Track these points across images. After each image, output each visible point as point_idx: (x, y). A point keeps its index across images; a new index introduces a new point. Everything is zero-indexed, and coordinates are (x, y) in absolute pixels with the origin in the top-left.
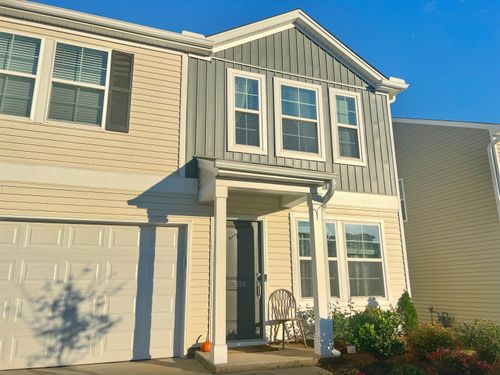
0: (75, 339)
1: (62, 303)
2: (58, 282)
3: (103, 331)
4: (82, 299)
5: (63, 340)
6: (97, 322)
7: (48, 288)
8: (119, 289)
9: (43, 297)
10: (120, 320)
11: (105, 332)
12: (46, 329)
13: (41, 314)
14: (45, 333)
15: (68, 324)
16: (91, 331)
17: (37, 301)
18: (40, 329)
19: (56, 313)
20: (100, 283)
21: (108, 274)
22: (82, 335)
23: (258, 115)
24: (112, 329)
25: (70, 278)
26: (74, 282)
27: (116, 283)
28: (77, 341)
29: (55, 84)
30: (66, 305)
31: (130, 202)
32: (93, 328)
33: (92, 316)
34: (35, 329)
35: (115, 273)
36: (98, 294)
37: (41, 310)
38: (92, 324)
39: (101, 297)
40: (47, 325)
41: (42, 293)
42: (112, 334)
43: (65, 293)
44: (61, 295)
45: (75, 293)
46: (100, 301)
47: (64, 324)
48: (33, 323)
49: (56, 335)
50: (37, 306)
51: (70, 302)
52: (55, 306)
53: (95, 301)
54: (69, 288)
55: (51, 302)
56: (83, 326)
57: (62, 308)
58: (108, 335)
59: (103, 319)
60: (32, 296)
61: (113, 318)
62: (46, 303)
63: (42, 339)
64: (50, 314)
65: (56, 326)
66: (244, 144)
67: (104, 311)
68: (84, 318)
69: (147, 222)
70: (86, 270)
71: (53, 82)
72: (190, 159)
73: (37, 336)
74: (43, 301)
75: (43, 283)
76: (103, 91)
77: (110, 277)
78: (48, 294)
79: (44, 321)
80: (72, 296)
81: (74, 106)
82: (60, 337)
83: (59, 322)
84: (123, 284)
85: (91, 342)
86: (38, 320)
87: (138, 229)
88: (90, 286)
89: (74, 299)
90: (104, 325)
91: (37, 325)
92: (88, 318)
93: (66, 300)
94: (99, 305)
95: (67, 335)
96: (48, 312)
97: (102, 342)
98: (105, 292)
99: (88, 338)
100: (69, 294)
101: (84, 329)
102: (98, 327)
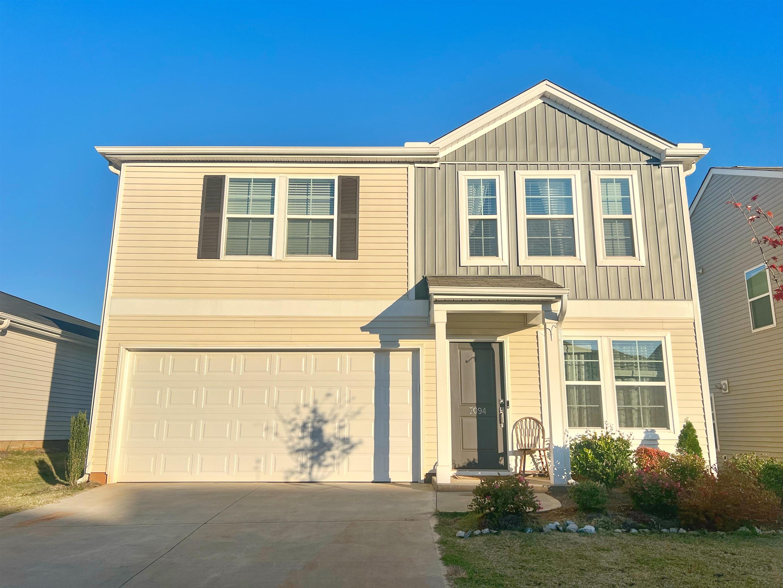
0: (322, 458)
1: (310, 425)
2: (306, 406)
3: (345, 452)
4: (326, 422)
5: (312, 458)
6: (340, 443)
7: (297, 410)
8: (358, 413)
9: (294, 419)
10: (360, 442)
11: (348, 453)
12: (298, 447)
13: (293, 434)
14: (298, 451)
15: (316, 444)
16: (336, 452)
17: (290, 422)
18: (293, 447)
19: (306, 434)
20: (341, 407)
21: (347, 398)
22: (328, 454)
23: (495, 220)
24: (354, 451)
25: (315, 402)
26: (318, 405)
27: (355, 408)
28: (324, 460)
29: (290, 220)
30: (313, 427)
31: (363, 329)
32: (337, 448)
33: (336, 438)
34: (289, 448)
35: (354, 398)
36: (340, 417)
37: (293, 430)
38: (336, 445)
39: (342, 420)
40: (299, 444)
41: (293, 415)
42: (354, 455)
43: (312, 415)
44: (309, 418)
45: (320, 416)
46: (342, 424)
47: (313, 443)
48: (287, 442)
49: (306, 454)
50: (290, 427)
51: (316, 424)
52: (304, 427)
53: (337, 424)
54: (314, 411)
55: (301, 424)
56: (328, 446)
57: (310, 430)
58: (350, 456)
59: (345, 441)
60: (285, 418)
61: (354, 440)
62: (296, 425)
63: (295, 456)
64: (300, 434)
65: (306, 445)
66: (480, 255)
67: (345, 433)
68: (329, 439)
69: (380, 347)
70: (329, 395)
71: (288, 219)
72: (419, 279)
73: (291, 453)
74: (294, 423)
75: (294, 406)
76: (333, 220)
77: (349, 402)
78: (298, 417)
79: (296, 440)
80: (318, 418)
81: (308, 238)
82: (309, 455)
83: (308, 442)
84: (361, 408)
85: (336, 461)
86: (291, 439)
87: (372, 355)
88: (333, 410)
89: (319, 421)
90: (346, 446)
91: (290, 444)
92: (332, 439)
93: (313, 423)
94: (341, 428)
95: (316, 454)
96: (299, 433)
97: (345, 463)
98: (346, 416)
99: (333, 457)
100: (316, 417)
101: (329, 449)
102: (341, 448)
